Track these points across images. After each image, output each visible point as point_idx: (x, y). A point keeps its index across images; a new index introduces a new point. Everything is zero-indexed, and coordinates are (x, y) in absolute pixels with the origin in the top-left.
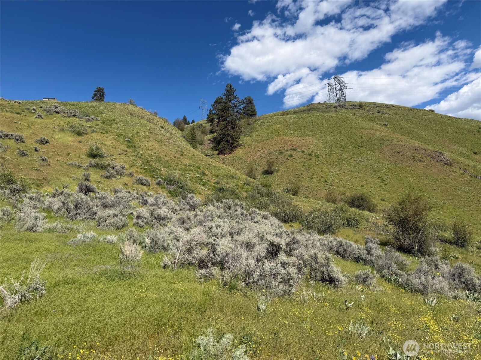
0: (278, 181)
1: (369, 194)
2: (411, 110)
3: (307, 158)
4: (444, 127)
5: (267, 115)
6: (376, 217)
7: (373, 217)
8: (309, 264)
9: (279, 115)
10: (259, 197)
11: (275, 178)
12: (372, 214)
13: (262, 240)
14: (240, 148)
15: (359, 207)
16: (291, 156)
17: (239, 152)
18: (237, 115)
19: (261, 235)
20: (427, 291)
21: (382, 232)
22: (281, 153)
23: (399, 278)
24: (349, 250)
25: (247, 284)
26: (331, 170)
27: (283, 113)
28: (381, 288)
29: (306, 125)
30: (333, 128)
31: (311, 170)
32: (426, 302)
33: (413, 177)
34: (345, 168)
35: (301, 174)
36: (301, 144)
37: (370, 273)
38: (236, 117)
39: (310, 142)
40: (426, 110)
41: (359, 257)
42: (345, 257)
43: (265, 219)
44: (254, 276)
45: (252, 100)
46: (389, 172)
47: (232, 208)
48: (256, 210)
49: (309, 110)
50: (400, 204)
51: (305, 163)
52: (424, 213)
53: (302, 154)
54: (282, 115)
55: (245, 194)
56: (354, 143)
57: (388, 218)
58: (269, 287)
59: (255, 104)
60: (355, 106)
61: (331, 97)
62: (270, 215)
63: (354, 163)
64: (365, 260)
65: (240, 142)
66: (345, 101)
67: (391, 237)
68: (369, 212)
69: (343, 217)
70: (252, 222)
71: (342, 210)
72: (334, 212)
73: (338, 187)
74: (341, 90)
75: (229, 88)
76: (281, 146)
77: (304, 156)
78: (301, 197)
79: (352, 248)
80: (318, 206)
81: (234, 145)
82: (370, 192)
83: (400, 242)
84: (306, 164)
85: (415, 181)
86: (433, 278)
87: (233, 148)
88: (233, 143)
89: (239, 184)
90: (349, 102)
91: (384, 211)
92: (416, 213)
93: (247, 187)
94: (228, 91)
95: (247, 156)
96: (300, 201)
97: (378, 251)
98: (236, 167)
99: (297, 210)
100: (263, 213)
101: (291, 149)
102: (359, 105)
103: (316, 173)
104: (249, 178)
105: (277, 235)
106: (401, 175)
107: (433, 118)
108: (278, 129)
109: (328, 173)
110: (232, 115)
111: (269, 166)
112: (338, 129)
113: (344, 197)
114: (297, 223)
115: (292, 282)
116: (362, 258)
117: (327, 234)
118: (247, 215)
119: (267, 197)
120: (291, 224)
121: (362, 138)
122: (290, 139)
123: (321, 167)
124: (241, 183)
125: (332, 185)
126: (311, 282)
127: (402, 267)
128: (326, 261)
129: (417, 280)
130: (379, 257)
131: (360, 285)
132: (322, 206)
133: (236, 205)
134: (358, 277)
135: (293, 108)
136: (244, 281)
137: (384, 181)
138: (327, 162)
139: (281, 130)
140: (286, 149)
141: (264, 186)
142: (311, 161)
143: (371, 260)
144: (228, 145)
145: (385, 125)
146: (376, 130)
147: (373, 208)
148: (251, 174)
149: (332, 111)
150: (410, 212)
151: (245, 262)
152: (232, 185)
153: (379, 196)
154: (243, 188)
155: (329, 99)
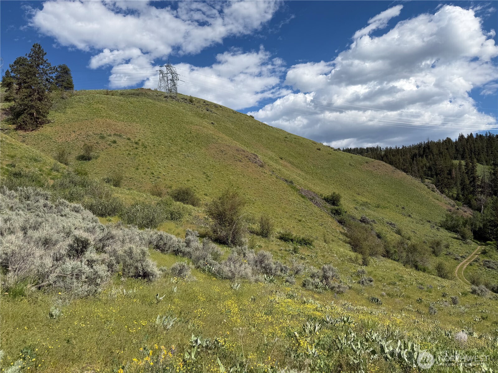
0: (97, 169)
1: (194, 188)
2: (236, 113)
3: (133, 147)
4: (261, 132)
5: (87, 91)
6: (198, 210)
7: (195, 211)
8: (122, 260)
9: (102, 94)
10: (71, 186)
11: (93, 166)
12: (195, 208)
13: (69, 236)
14: (48, 124)
15: (183, 200)
16: (115, 142)
17: (46, 130)
18: (46, 84)
19: (67, 230)
20: (234, 277)
21: (203, 225)
22: (102, 138)
23: (213, 268)
24: (169, 243)
25: (39, 288)
26: (160, 162)
27: (107, 92)
28: (195, 278)
29: (134, 110)
30: (163, 118)
31: (137, 160)
32: (231, 287)
33: (233, 175)
34: (173, 161)
35: (125, 163)
36: (127, 130)
37: (186, 264)
38: (46, 86)
39: (137, 129)
40: (247, 116)
41: (177, 250)
42: (164, 250)
43: (76, 211)
44: (50, 278)
45: (69, 70)
46: (213, 169)
47: (32, 198)
48: (65, 201)
49: (138, 95)
50: (220, 199)
51: (130, 151)
52: (239, 208)
53: (128, 141)
54: (106, 95)
55: (51, 182)
56: (183, 137)
57: (209, 212)
58: (68, 289)
59: (72, 76)
60: (186, 100)
61: (162, 85)
62: (82, 208)
63: (182, 157)
64: (183, 253)
65: (49, 118)
66: (177, 93)
67: (210, 229)
68: (192, 206)
69: (166, 211)
70: (57, 215)
71: (166, 204)
72: (158, 206)
73: (165, 180)
74: (172, 80)
75: (37, 49)
76: (103, 129)
77: (130, 144)
78: (124, 188)
79: (172, 241)
80: (142, 199)
81: (40, 120)
82: (195, 186)
83: (217, 234)
84: (131, 153)
85: (234, 178)
86: (240, 265)
87: (38, 124)
88: (38, 118)
89: (44, 169)
90: (180, 94)
91: (206, 205)
92: (233, 208)
93: (55, 173)
94: (35, 52)
95: (57, 136)
96: (121, 193)
97: (197, 243)
98: (41, 148)
99: (117, 203)
100: (74, 204)
101: (115, 135)
102: (189, 100)
103: (142, 163)
104: (59, 163)
105: (88, 230)
106: (223, 172)
107: (252, 123)
108: (101, 109)
109: (155, 164)
110: (39, 83)
111: (87, 151)
112: (168, 121)
113: (169, 190)
114: (116, 216)
115: (99, 281)
116: (181, 250)
117: (148, 228)
118: (52, 206)
119: (82, 187)
120: (108, 218)
121: (191, 133)
122: (114, 123)
123: (148, 157)
124: (46, 168)
125: (158, 178)
126: (123, 279)
127: (216, 257)
128: (142, 256)
129: (227, 268)
130: (197, 249)
131: (175, 277)
132: (146, 199)
133: (37, 194)
134: (173, 269)
135: (121, 89)
136: (36, 285)
137: (208, 176)
138: (155, 153)
139: (103, 111)
140: (108, 134)
141: (78, 173)
142: (137, 150)
143: (189, 252)
144: (31, 119)
145: (212, 123)
146: (204, 127)
147: (197, 202)
148: (61, 158)
149: (163, 101)
150: (227, 207)
151: (37, 262)
152: (34, 169)
153: (203, 191)
154: (49, 174)
155: (160, 87)
